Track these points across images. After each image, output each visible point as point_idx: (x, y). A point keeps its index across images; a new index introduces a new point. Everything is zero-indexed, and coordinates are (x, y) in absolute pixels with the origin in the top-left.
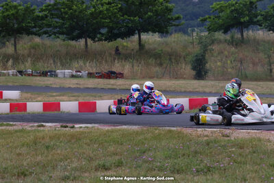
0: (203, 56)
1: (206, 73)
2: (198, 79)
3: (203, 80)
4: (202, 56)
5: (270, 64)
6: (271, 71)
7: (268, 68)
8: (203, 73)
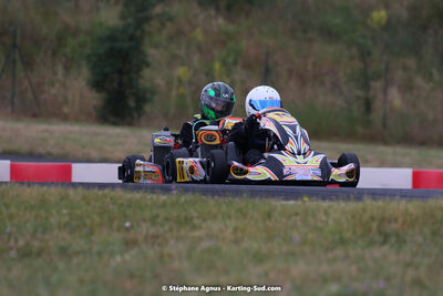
0: (136, 40)
1: (142, 100)
2: (115, 124)
3: (130, 124)
4: (132, 38)
5: (365, 80)
6: (368, 105)
7: (360, 93)
8: (132, 103)
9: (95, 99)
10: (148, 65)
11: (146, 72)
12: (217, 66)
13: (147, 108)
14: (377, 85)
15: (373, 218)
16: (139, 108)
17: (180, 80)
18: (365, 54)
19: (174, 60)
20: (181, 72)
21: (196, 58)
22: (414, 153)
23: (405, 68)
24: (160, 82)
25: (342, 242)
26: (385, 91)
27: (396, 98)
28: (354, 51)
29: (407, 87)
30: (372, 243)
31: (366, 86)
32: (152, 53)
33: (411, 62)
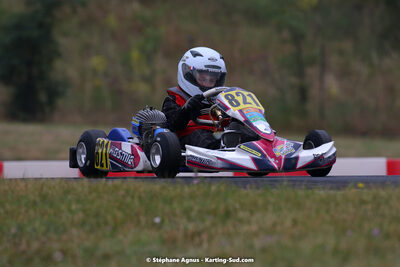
1: (54, 93)
2: (25, 120)
5: (299, 66)
6: (303, 93)
7: (294, 80)
8: (43, 97)
10: (59, 55)
11: (58, 64)
12: (135, 55)
13: (60, 102)
14: (312, 72)
16: (51, 102)
17: (95, 72)
18: (297, 38)
19: (87, 50)
20: (96, 62)
21: (111, 47)
23: (341, 53)
24: (72, 72)
27: (333, 86)
28: (286, 34)
29: (344, 74)
31: (301, 74)
32: (64, 42)
33: (348, 46)
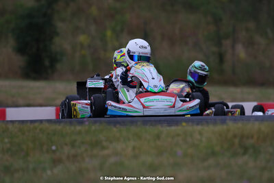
1: (54, 60)
5: (218, 40)
6: (221, 58)
7: (214, 49)
8: (47, 63)
9: (19, 61)
10: (58, 34)
11: (57, 40)
12: (109, 33)
13: (59, 66)
14: (227, 43)
15: (235, 136)
17: (82, 46)
18: (217, 21)
19: (77, 30)
20: (82, 38)
21: (93, 28)
22: (256, 91)
24: (67, 47)
25: (214, 154)
26: (233, 47)
27: (241, 52)
29: (250, 44)
30: (235, 154)
31: (219, 44)
32: (60, 26)
33: (252, 25)
